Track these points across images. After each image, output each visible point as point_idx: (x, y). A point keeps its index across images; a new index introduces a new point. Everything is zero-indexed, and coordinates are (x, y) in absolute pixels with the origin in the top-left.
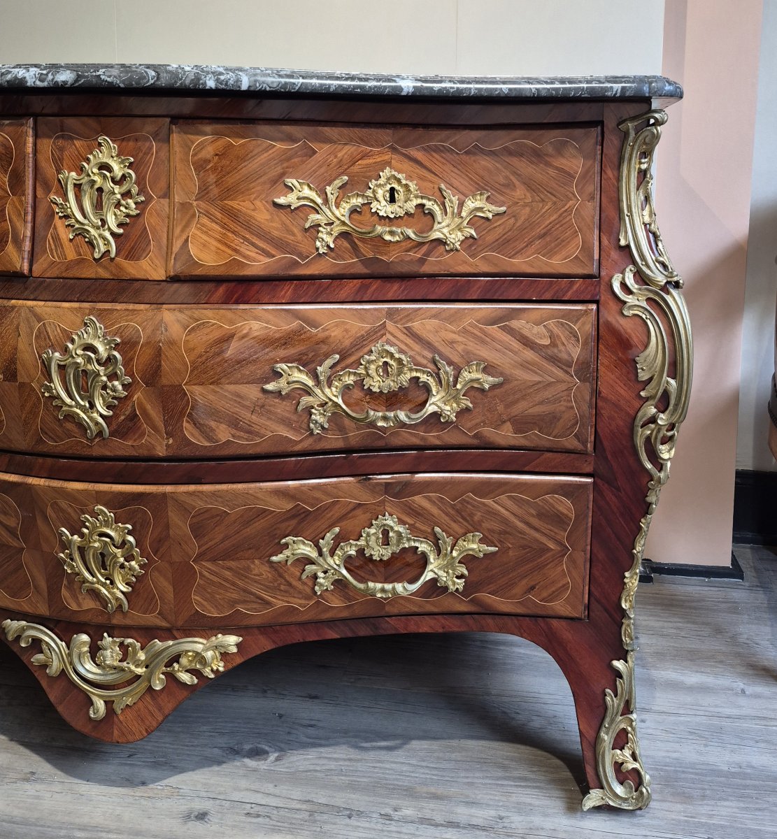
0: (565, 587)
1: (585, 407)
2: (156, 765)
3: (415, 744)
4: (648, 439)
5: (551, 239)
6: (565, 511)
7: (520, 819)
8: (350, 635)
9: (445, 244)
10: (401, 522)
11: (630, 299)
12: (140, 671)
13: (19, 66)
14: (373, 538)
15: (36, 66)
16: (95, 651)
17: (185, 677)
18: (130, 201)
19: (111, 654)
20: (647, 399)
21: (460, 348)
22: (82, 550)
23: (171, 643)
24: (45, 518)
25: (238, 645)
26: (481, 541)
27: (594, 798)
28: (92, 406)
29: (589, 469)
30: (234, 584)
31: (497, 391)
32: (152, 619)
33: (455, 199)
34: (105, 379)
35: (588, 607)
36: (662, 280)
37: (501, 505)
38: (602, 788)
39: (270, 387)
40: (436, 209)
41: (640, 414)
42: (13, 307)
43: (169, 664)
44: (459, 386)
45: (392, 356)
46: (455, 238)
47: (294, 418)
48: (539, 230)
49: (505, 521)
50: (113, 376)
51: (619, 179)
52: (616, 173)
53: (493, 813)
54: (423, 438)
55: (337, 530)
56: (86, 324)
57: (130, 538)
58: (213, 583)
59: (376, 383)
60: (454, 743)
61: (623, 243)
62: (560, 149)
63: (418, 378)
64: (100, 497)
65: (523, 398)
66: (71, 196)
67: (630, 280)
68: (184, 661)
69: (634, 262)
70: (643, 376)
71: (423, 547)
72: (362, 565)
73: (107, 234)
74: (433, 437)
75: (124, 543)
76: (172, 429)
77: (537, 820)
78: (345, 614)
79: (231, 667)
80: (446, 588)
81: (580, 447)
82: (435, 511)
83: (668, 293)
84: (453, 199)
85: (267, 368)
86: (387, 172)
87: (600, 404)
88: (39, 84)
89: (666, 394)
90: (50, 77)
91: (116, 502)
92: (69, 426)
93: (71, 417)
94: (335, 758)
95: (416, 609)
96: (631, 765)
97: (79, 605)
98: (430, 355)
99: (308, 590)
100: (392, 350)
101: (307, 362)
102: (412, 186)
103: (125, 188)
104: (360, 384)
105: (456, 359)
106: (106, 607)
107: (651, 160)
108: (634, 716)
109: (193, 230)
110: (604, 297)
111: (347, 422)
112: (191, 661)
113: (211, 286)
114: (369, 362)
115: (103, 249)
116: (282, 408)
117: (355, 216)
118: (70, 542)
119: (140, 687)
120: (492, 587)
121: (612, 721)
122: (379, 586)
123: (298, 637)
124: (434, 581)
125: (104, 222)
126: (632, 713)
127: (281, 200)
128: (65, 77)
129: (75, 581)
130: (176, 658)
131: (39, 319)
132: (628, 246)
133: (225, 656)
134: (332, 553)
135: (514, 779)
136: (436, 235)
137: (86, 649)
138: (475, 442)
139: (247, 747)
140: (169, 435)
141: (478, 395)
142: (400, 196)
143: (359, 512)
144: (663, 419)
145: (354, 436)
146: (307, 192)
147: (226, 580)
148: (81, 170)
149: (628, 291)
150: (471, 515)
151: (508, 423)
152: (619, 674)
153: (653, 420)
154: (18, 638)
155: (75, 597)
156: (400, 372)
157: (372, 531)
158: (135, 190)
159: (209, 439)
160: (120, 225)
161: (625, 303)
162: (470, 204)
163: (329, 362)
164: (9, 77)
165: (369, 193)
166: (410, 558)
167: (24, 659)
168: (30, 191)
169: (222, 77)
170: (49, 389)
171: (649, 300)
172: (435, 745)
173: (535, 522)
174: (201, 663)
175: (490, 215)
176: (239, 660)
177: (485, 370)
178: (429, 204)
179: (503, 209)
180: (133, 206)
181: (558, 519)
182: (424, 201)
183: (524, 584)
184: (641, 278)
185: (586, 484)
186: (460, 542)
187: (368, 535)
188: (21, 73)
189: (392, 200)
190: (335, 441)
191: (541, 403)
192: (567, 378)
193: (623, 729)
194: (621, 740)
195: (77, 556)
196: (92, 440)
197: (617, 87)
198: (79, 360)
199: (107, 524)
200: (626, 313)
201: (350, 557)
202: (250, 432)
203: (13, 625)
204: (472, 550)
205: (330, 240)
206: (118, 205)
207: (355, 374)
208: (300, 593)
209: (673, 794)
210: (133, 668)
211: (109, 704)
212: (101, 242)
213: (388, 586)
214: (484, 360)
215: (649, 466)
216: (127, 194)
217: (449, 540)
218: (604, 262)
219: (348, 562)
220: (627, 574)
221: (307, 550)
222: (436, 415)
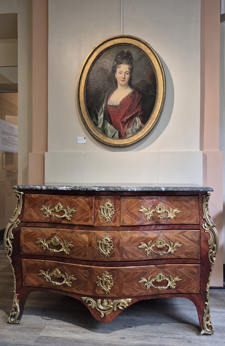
0: (195, 287)
1: (199, 250)
2: (110, 329)
3: (163, 324)
4: (211, 256)
5: (190, 217)
6: (195, 271)
7: (188, 337)
8: (152, 298)
9: (170, 218)
10: (163, 274)
11: (206, 229)
12: (112, 307)
13: (93, 187)
14: (158, 278)
15: (97, 187)
16: (102, 303)
17: (120, 308)
18: (113, 211)
19: (105, 303)
20: (210, 248)
21: (174, 239)
22: (102, 281)
23: (118, 300)
24: (94, 274)
25: (131, 301)
26: (179, 278)
27: (203, 332)
28: (107, 251)
29: (199, 263)
30: (131, 287)
31: (182, 247)
32: (114, 295)
33: (172, 210)
34: (109, 246)
35: (200, 291)
36: (212, 225)
37: (182, 270)
38: (204, 330)
39: (140, 247)
40: (168, 211)
41: (209, 251)
42: (91, 232)
43: (117, 305)
44: (174, 246)
45: (162, 241)
46: (172, 217)
47: (143, 253)
48: (188, 215)
49: (183, 274)
50: (111, 245)
51: (202, 206)
52: (202, 204)
53: (182, 336)
54: (167, 257)
55: (151, 276)
56: (105, 235)
57: (112, 278)
58: (127, 287)
59: (159, 246)
60: (171, 324)
61: (204, 218)
62: (191, 200)
63: (166, 245)
64: (106, 270)
65: (187, 249)
66: (102, 211)
67: (206, 226)
68: (120, 304)
69: (206, 222)
70: (209, 244)
71: (167, 279)
72: (156, 283)
73: (109, 218)
74: (169, 257)
75: (110, 279)
76: (121, 256)
77: (192, 337)
78: (152, 294)
79: (129, 305)
80: (172, 288)
81: (198, 258)
82: (169, 272)
83: (213, 228)
84: (171, 210)
85: (139, 243)
86: (159, 205)
87: (201, 249)
88: (98, 190)
89: (214, 247)
90: (100, 189)
91: (109, 271)
92: (101, 255)
93: (102, 253)
94: (147, 327)
95: (165, 293)
96: (210, 324)
97: (99, 293)
98: (168, 240)
99: (145, 289)
100: (162, 239)
101: (146, 242)
102: (164, 207)
103: (112, 209)
104: (156, 246)
105: (174, 241)
106: (105, 293)
107: (208, 202)
108: (210, 314)
109: (125, 217)
110: (201, 228)
111: (153, 254)
112: (122, 304)
113: (128, 227)
114: (158, 242)
115: (108, 220)
116: (141, 251)
117: (154, 213)
118: (99, 279)
119: (111, 310)
120: (181, 288)
121: (206, 315)
122: (160, 287)
123: (142, 299)
124: (170, 286)
125: (108, 215)
126: (209, 313)
127: (140, 211)
128: (103, 189)
129: (99, 288)
130: (119, 304)
131: (96, 234)
132: (205, 219)
133: (128, 303)
134: (150, 281)
135: (185, 330)
136: (169, 217)
137: (100, 302)
138: (177, 258)
139: (128, 326)
140: (121, 257)
141: (178, 248)
142: (161, 209)
143: (155, 272)
144: (214, 252)
145: (155, 257)
146: (145, 209)
147: (130, 287)
148: (104, 206)
149: (206, 227)
150: (177, 273)
151: (184, 254)
152: (206, 305)
153: (212, 252)
154: (85, 301)
155: (99, 291)
156: (163, 244)
157: (158, 276)
158: (114, 209)
159: (128, 257)
160: (111, 216)
161: (205, 230)
162: (175, 210)
163: (150, 242)
164: (92, 189)
165: (156, 209)
166: (165, 282)
167: (86, 305)
168: (94, 210)
169: (132, 189)
170: (98, 248)
171: (210, 229)
172: (167, 324)
173: (189, 273)
174: (124, 304)
175: (178, 213)
176: (131, 304)
177: (179, 243)
178: (167, 211)
179: (181, 211)
180: (113, 212)
181: (194, 273)
182: (166, 210)
183: (187, 287)
184: (208, 225)
185: (199, 266)
186: (174, 278)
187: (157, 277)
188: (94, 188)
189: (160, 210)
190: (151, 258)
191: (190, 250)
192: (195, 244)
193: (208, 317)
194: (208, 319)
195: (100, 282)
196: (106, 258)
197: (202, 190)
198: (105, 242)
199: (107, 275)
200: (205, 232)
201: (153, 281)
202: (135, 256)
203: (84, 298)
204: (177, 280)
205: (149, 218)
206: (111, 212)
207: (155, 244)
208: (143, 289)
209: (218, 332)
210: (110, 306)
211: (105, 314)
212: (108, 219)
213: (162, 287)
214: (179, 241)
215: (211, 262)
216: (112, 210)
217: (172, 278)
218: (201, 222)
219: (153, 283)
220: (207, 284)
221: (145, 280)
222: (170, 252)
